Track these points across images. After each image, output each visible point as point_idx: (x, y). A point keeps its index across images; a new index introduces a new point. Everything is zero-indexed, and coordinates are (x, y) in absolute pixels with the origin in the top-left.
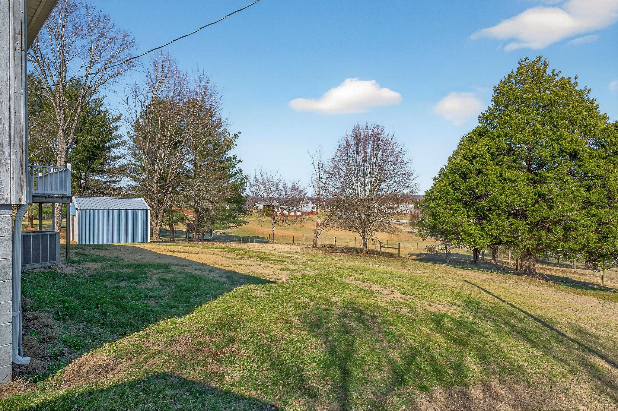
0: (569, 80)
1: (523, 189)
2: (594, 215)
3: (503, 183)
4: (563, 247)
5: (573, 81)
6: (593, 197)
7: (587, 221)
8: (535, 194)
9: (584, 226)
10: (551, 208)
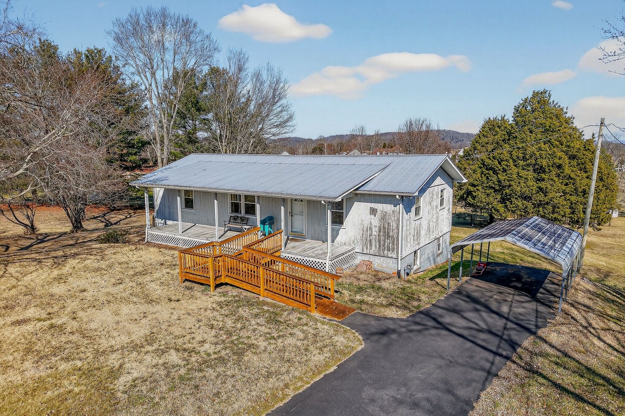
0: (562, 110)
1: (530, 183)
2: (568, 200)
3: (519, 179)
4: (552, 217)
5: (565, 110)
6: (568, 190)
7: (565, 203)
8: (537, 187)
9: (563, 206)
10: (546, 196)
